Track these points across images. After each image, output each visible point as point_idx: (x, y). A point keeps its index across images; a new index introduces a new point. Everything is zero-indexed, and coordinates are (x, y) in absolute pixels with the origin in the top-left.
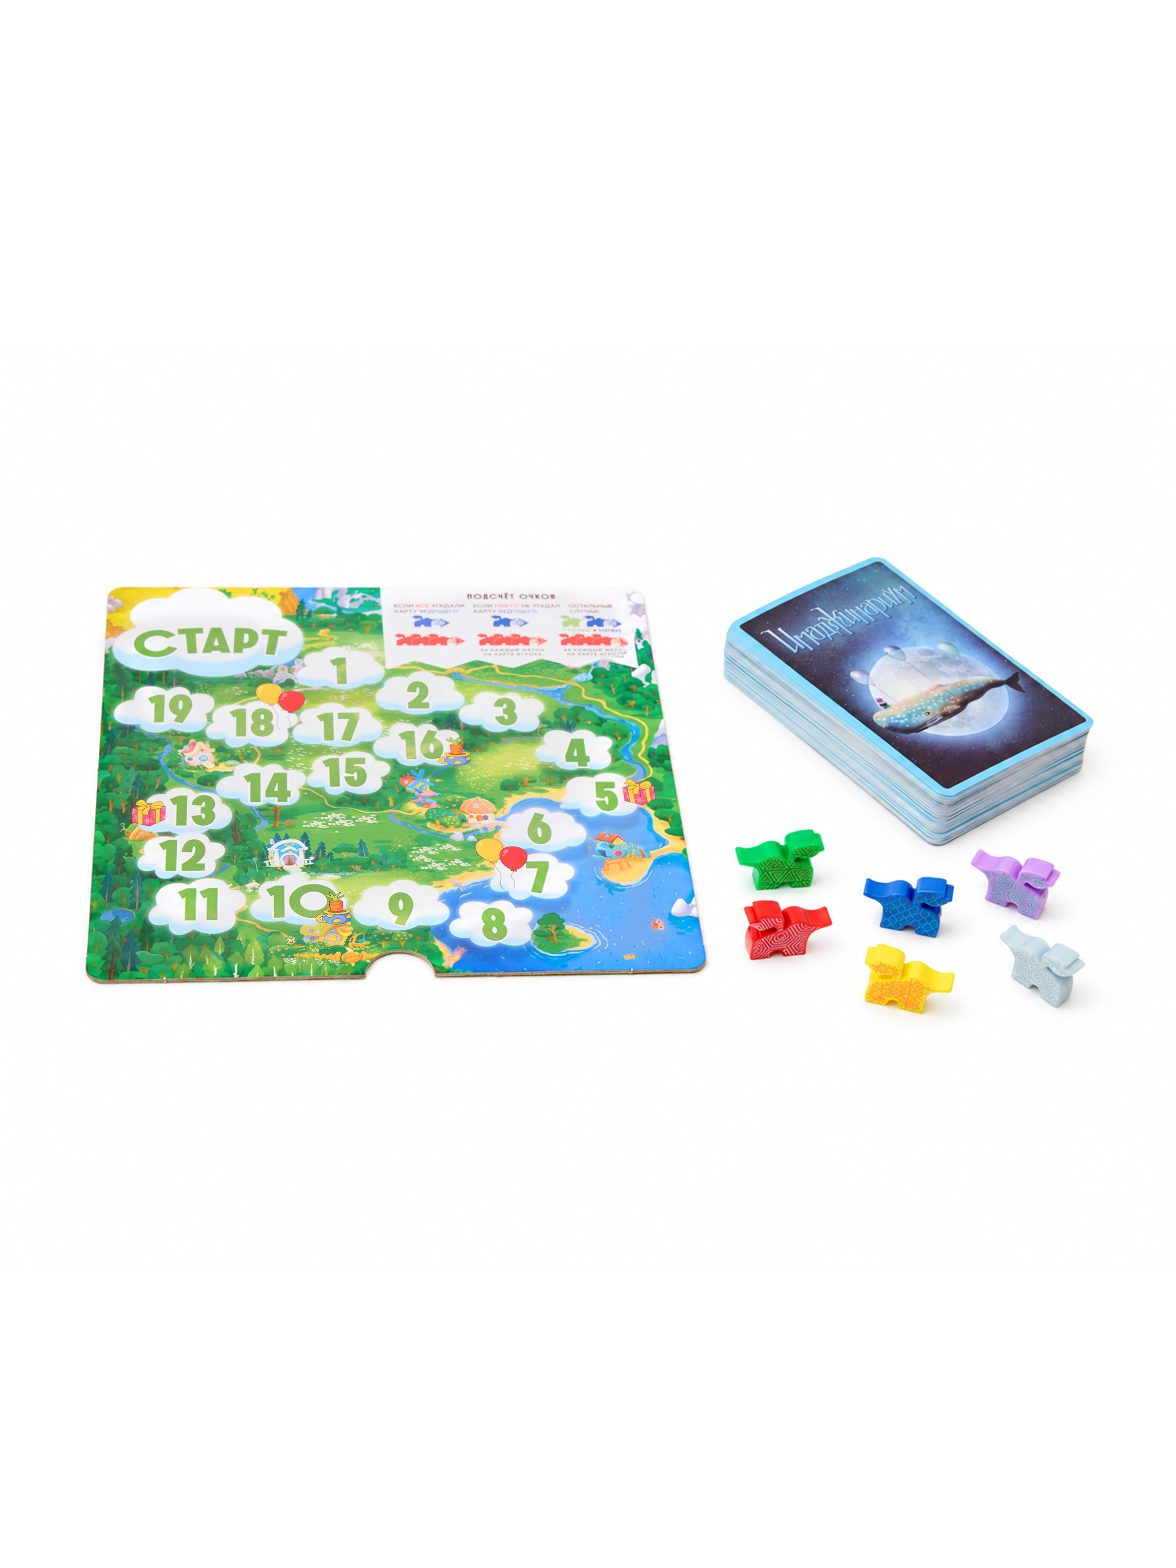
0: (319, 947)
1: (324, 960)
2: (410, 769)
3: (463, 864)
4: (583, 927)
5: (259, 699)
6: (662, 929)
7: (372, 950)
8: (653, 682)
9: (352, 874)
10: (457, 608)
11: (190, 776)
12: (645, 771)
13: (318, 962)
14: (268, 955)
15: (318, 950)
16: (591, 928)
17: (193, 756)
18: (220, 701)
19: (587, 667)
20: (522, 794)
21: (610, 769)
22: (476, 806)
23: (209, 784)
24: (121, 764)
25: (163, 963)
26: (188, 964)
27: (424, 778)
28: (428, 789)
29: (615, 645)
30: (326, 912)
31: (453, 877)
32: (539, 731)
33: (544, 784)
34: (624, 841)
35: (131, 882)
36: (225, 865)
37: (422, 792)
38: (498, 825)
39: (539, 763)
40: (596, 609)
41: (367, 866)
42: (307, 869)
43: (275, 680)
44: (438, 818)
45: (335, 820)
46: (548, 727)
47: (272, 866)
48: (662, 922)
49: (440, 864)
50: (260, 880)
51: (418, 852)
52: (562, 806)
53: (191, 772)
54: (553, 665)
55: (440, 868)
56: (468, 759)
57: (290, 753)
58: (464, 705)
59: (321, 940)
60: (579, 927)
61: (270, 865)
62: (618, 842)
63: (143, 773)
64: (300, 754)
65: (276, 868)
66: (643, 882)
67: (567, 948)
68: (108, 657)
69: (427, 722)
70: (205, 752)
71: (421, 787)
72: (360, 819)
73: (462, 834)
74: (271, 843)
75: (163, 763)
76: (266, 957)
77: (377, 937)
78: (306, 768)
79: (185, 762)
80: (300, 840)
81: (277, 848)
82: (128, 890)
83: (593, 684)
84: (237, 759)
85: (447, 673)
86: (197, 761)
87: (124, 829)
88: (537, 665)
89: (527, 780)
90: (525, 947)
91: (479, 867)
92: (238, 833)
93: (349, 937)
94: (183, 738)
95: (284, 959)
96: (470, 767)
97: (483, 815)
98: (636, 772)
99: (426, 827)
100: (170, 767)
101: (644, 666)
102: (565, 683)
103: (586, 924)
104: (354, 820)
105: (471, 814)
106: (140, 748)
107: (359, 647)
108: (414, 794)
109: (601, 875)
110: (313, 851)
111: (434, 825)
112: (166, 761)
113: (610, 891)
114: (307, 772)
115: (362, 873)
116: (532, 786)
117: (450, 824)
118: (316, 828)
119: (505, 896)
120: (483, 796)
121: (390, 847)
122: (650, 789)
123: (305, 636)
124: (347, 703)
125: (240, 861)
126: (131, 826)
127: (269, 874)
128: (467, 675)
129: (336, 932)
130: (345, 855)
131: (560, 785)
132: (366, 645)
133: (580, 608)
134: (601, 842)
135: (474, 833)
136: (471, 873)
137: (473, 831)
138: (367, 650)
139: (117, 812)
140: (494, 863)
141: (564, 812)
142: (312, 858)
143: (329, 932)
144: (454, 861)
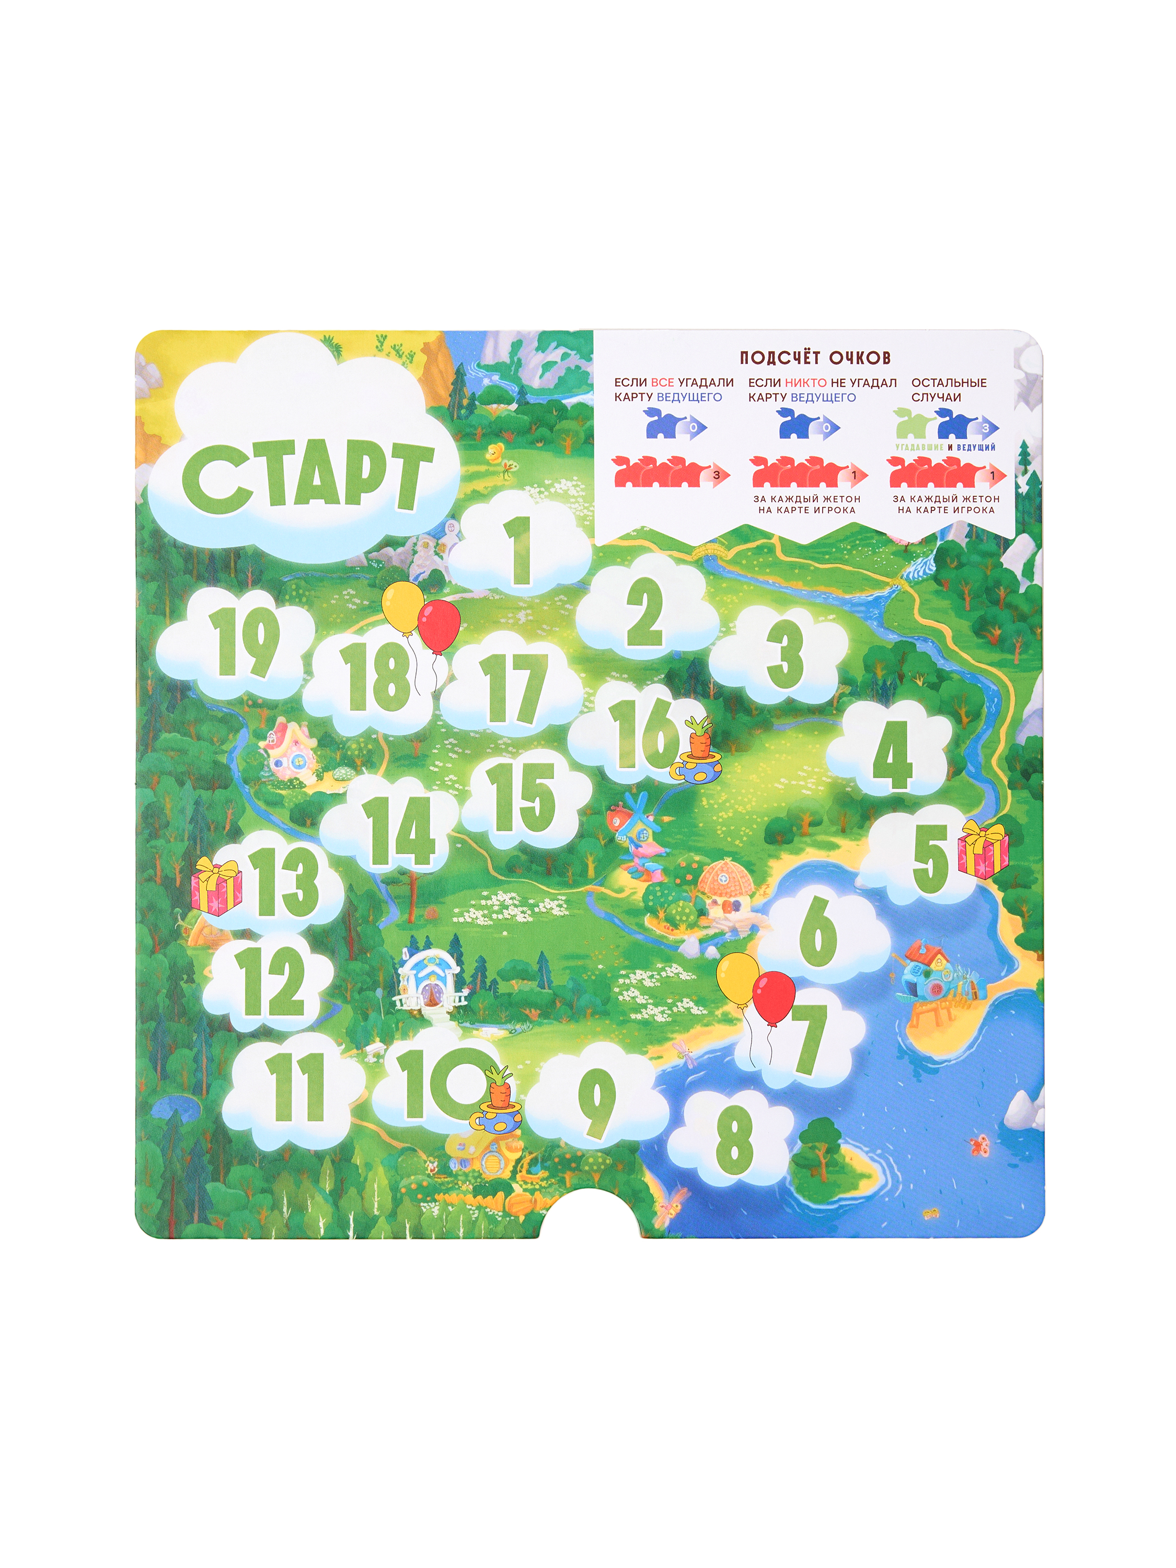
0: (473, 1181)
1: (479, 1208)
2: (624, 793)
3: (695, 1011)
4: (866, 1149)
5: (386, 620)
6: (986, 1155)
7: (551, 1190)
8: (1036, 581)
9: (525, 1027)
10: (721, 389)
11: (276, 802)
12: (998, 799)
13: (471, 1212)
14: (399, 1195)
15: (471, 1187)
16: (879, 1152)
17: (281, 757)
18: (325, 626)
19: (929, 540)
20: (797, 852)
21: (942, 796)
22: (724, 879)
23: (309, 822)
24: (170, 774)
25: (245, 1207)
26: (282, 1213)
27: (644, 812)
28: (651, 839)
29: (981, 486)
30: (484, 1107)
31: (679, 1037)
32: (835, 703)
33: (834, 829)
34: (948, 961)
35: (194, 1038)
36: (334, 1005)
37: (641, 847)
38: (755, 922)
39: (830, 780)
40: (957, 391)
41: (548, 1011)
42: (458, 1016)
43: (414, 571)
44: (662, 905)
45: (504, 906)
46: (852, 694)
47: (405, 1007)
48: (988, 1142)
49: (661, 1009)
50: (387, 1040)
51: (627, 981)
52: (859, 882)
53: (280, 795)
54: (872, 538)
55: (660, 1019)
56: (718, 768)
57: (436, 751)
58: (719, 638)
59: (476, 1166)
60: (862, 1149)
61: (402, 1005)
62: (939, 965)
63: (206, 795)
64: (450, 754)
65: (410, 1012)
66: (968, 1052)
67: (839, 1193)
68: (142, 510)
69: (656, 679)
70: (302, 747)
71: (639, 833)
72: (541, 905)
73: (698, 942)
74: (404, 958)
75: (236, 770)
76: (394, 1199)
77: (559, 1163)
78: (461, 787)
79: (270, 770)
80: (448, 952)
81: (412, 969)
82: (189, 1054)
83: (934, 586)
84: (351, 763)
85: (696, 558)
86: (289, 768)
87: (180, 922)
88: (846, 538)
89: (807, 819)
90: (777, 1189)
91: (720, 1016)
92: (354, 934)
93: (518, 1161)
94: (267, 712)
95: (422, 1204)
96: (719, 788)
97: (732, 900)
98: (983, 802)
99: (642, 926)
100: (246, 782)
101: (1025, 537)
102: (887, 584)
103: (871, 1144)
104: (532, 907)
105: (714, 897)
106: (199, 738)
107: (552, 490)
108: (627, 850)
109: (905, 1038)
110: (467, 978)
111: (655, 921)
112: (241, 768)
113: (917, 1075)
114: (462, 796)
115: (540, 1024)
116: (815, 834)
117: (681, 920)
118: (472, 924)
119: (752, 1081)
120: (736, 857)
121: (585, 969)
122: (1002, 842)
123: (465, 462)
124: (531, 631)
125: (357, 996)
126: (190, 915)
127: (400, 1025)
128: (727, 562)
129: (499, 1151)
130: (516, 986)
131: (860, 831)
132: (564, 485)
133: (931, 390)
134: (913, 964)
135: (716, 941)
136: (706, 1029)
137: (715, 936)
138: (564, 497)
139: (167, 882)
140: (742, 1007)
141: (860, 895)
142: (466, 992)
143: (488, 1150)
144: (682, 1002)
